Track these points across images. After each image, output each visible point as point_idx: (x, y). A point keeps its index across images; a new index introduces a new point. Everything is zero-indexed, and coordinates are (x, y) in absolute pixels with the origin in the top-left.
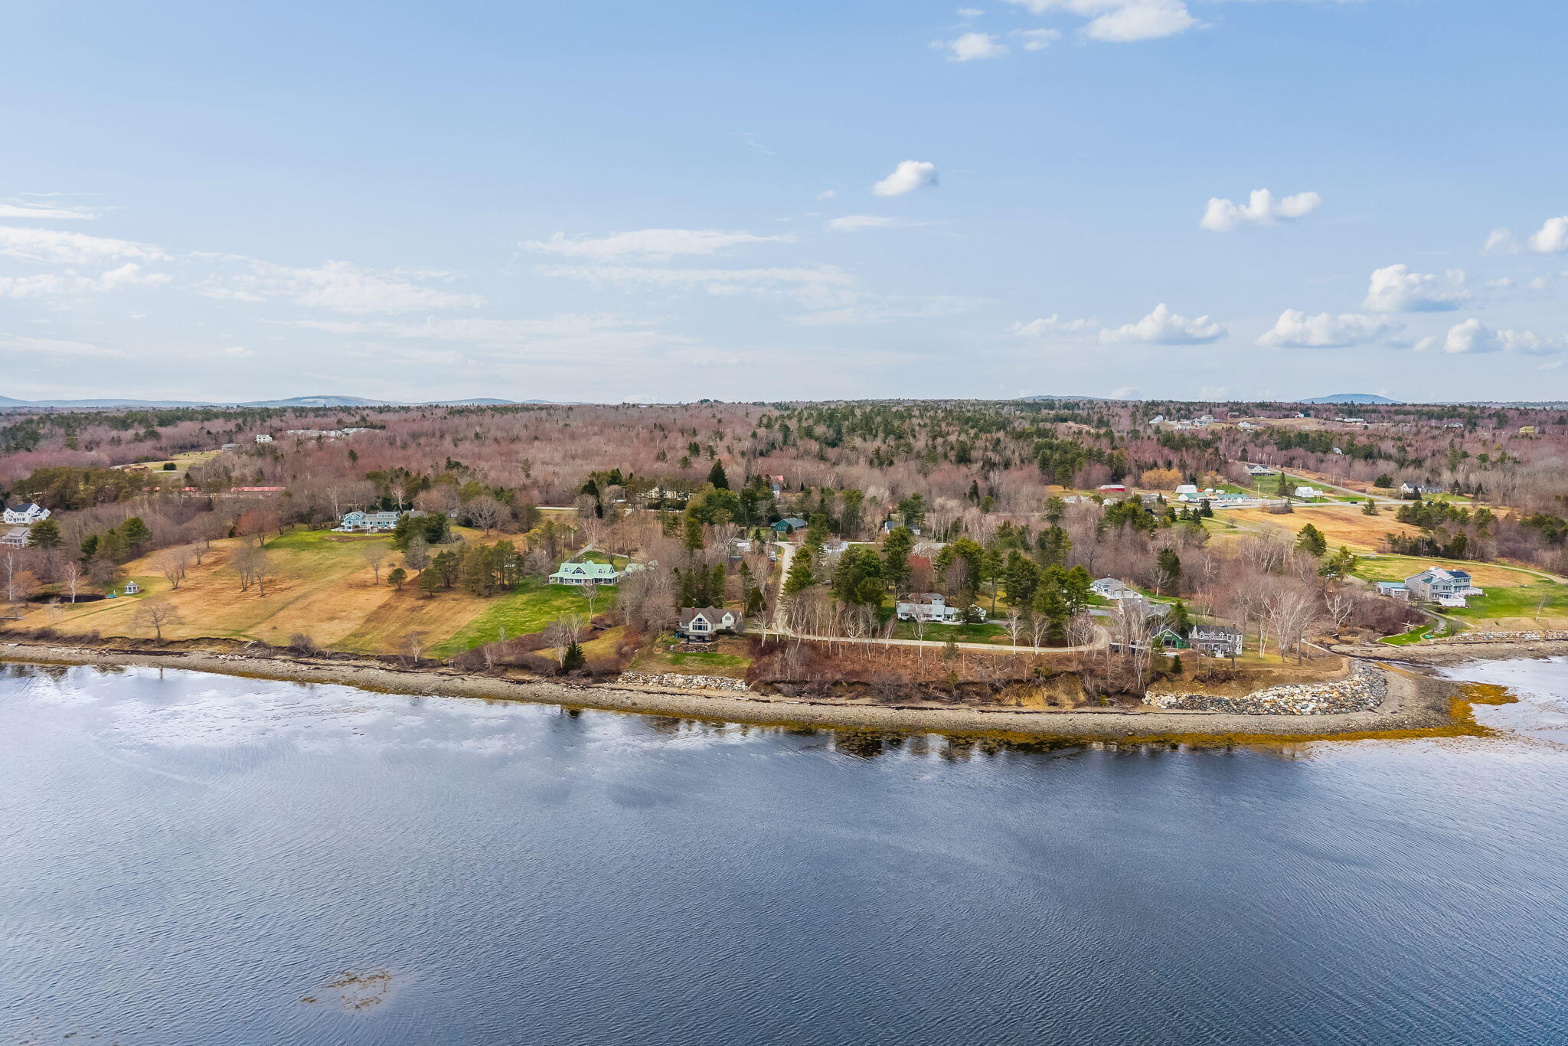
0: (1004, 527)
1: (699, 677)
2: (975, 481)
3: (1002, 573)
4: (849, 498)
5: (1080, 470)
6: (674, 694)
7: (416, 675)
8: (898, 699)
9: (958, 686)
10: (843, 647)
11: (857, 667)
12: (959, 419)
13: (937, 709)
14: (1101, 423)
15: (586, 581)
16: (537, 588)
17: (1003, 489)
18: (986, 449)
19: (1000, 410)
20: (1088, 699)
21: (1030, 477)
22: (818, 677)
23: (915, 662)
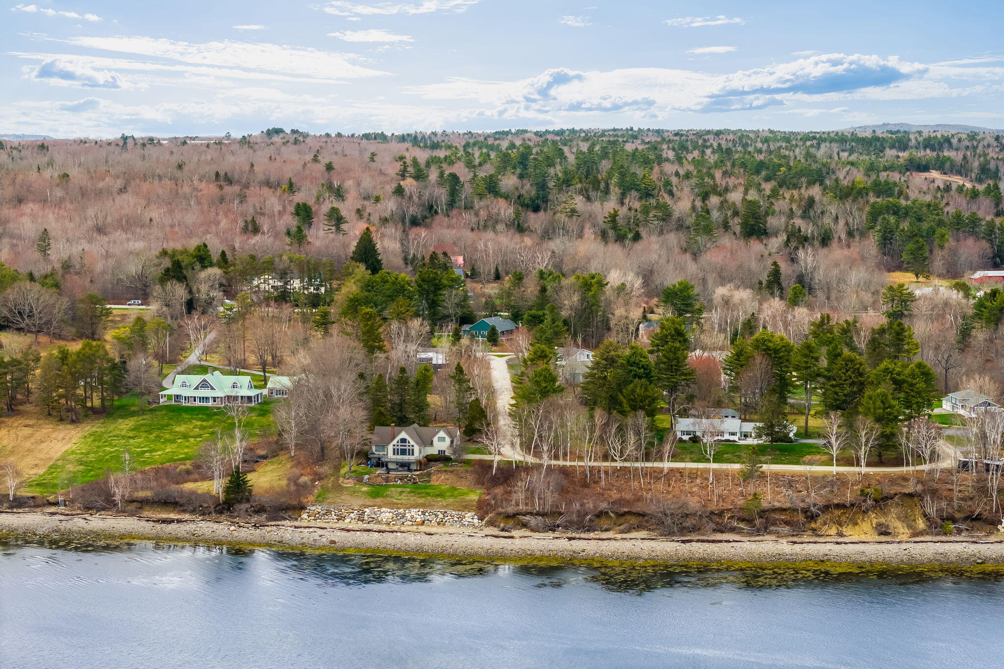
0: (822, 323)
1: (414, 511)
2: (775, 264)
3: (818, 375)
4: (586, 286)
5: (942, 247)
6: (383, 532)
7: (18, 515)
8: (683, 530)
9: (763, 513)
10: (606, 473)
11: (628, 496)
12: (744, 165)
13: (734, 541)
14: (985, 172)
15: (214, 399)
16: (142, 412)
17: (819, 276)
18: (791, 214)
19: (812, 150)
20: (930, 527)
21: (863, 258)
22: (576, 506)
23: (703, 488)
